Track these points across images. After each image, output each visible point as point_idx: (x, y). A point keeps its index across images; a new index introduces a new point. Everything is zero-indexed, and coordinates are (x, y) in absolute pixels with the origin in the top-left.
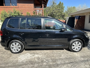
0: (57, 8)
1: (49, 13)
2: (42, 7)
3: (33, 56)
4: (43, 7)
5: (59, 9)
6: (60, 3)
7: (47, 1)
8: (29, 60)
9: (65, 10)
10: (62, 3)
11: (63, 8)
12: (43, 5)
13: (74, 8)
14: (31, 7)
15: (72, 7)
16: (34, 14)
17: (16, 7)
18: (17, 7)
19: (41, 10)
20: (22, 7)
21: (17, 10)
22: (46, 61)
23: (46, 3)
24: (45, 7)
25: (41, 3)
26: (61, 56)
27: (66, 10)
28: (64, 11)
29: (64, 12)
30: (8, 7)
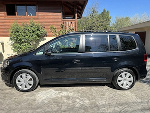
0: (98, 19)
1: (85, 26)
2: (74, 18)
3: (59, 93)
4: (76, 17)
5: (102, 20)
6: (104, 11)
7: (82, 9)
8: (53, 99)
9: (112, 22)
10: (108, 11)
11: (108, 19)
12: (76, 15)
13: (127, 19)
14: (58, 18)
15: (125, 17)
16: (62, 28)
17: (34, 17)
18: (36, 17)
19: (73, 22)
20: (44, 18)
21: (36, 22)
22: (81, 103)
23: (81, 10)
24: (79, 17)
25: (73, 12)
26: (104, 95)
27: (114, 22)
28: (110, 23)
29: (111, 25)
30: (23, 17)
